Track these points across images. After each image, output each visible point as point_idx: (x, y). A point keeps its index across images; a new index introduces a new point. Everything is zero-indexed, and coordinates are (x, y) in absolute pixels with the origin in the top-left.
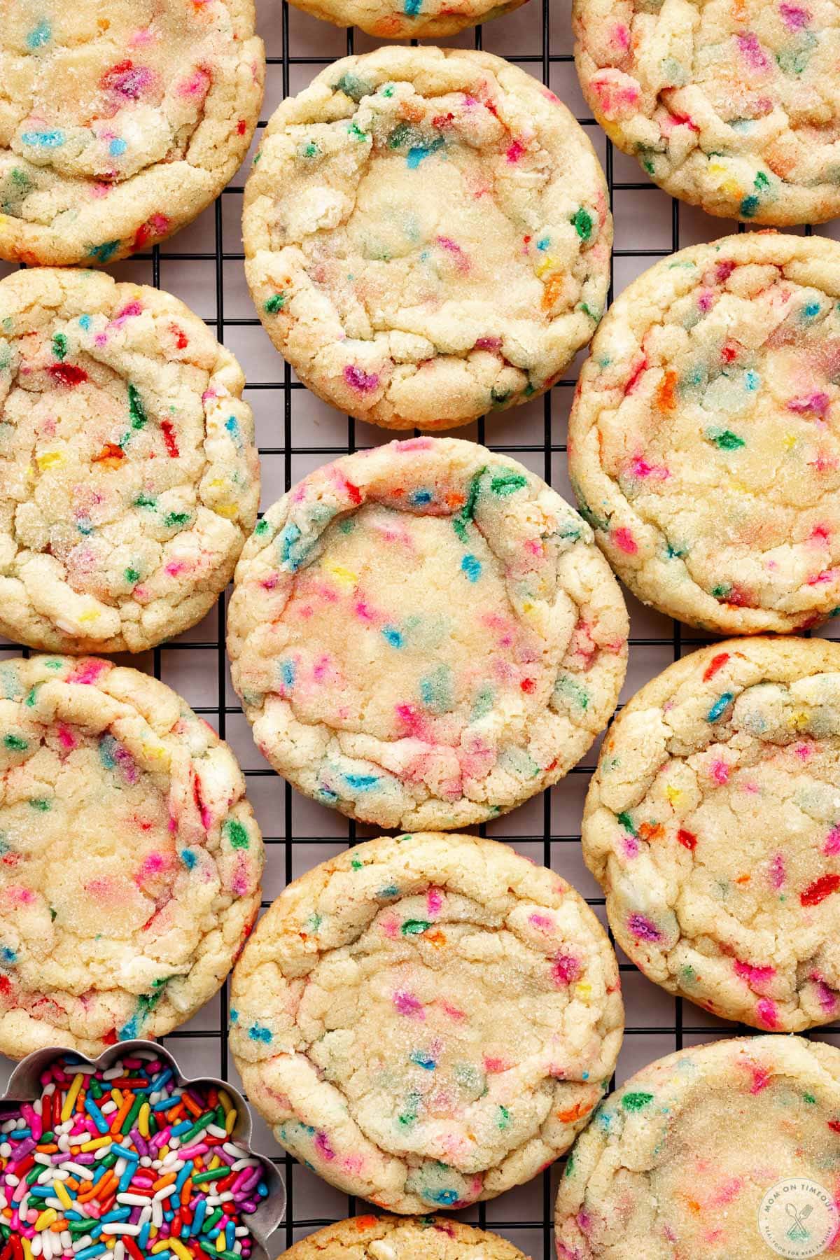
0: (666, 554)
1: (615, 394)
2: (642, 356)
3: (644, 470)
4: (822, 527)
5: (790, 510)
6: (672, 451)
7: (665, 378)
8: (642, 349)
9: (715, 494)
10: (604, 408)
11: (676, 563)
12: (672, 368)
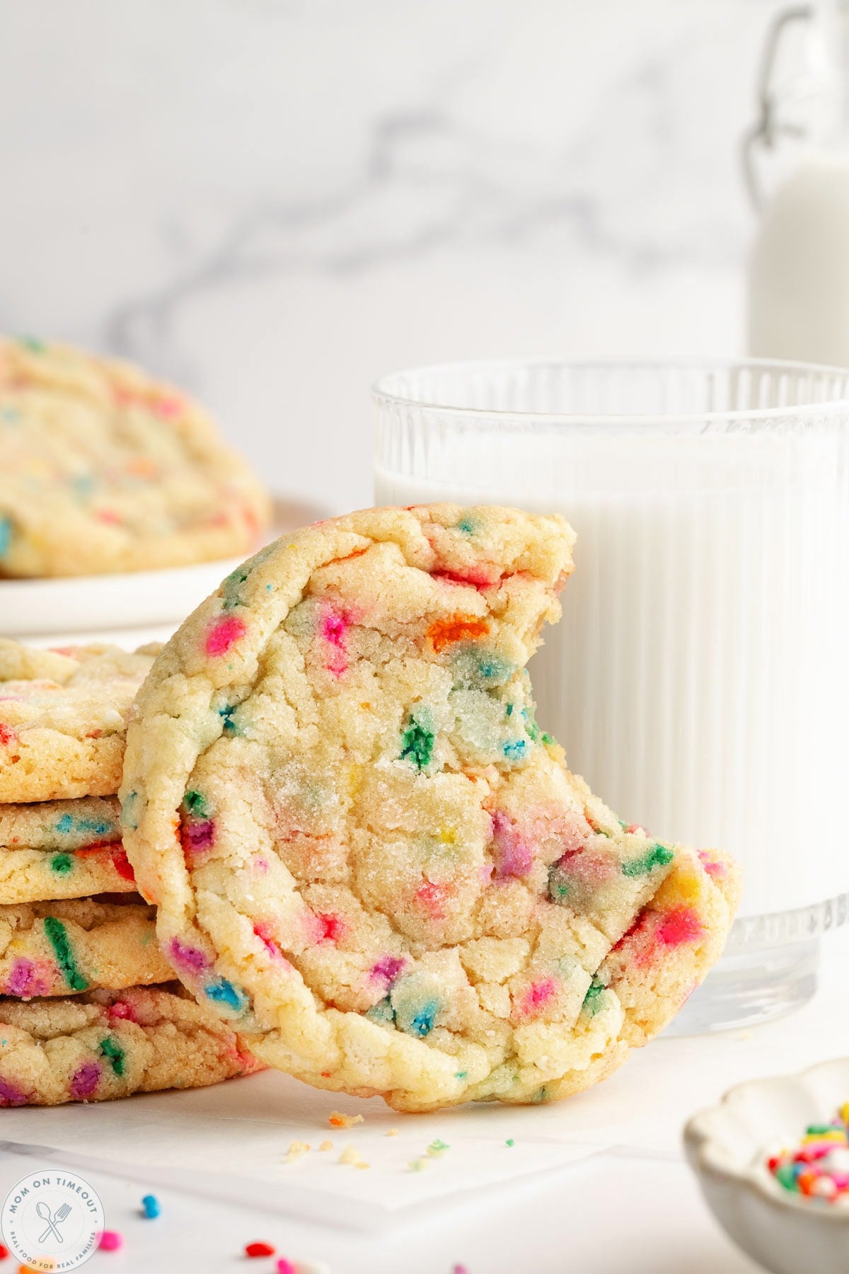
0: (223, 702)
1: (426, 554)
2: (495, 578)
3: (334, 633)
4: (338, 925)
5: (346, 872)
6: (373, 668)
7: (475, 621)
8: (505, 576)
9: (334, 751)
10: (402, 546)
11: (216, 724)
12: (493, 625)
